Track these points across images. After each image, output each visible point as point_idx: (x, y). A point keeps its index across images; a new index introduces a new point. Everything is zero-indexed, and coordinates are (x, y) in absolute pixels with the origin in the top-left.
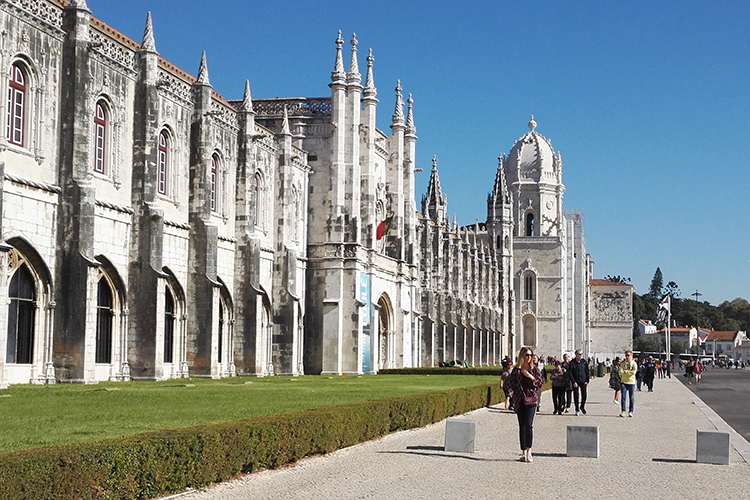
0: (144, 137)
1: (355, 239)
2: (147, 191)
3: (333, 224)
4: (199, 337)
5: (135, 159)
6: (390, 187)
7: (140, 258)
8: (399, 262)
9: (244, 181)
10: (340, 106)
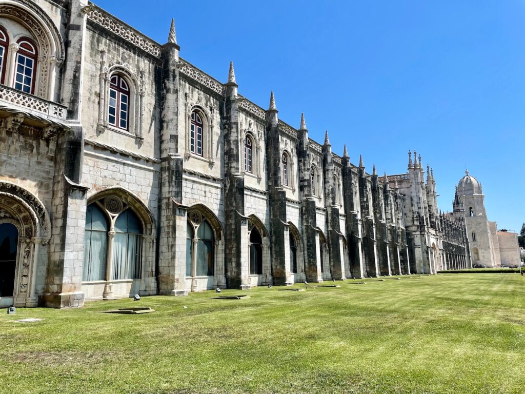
0: (363, 195)
1: (424, 223)
2: (366, 213)
3: (415, 219)
4: (383, 261)
5: (361, 203)
6: (429, 203)
7: (366, 235)
8: (436, 231)
9: (388, 206)
10: (413, 176)
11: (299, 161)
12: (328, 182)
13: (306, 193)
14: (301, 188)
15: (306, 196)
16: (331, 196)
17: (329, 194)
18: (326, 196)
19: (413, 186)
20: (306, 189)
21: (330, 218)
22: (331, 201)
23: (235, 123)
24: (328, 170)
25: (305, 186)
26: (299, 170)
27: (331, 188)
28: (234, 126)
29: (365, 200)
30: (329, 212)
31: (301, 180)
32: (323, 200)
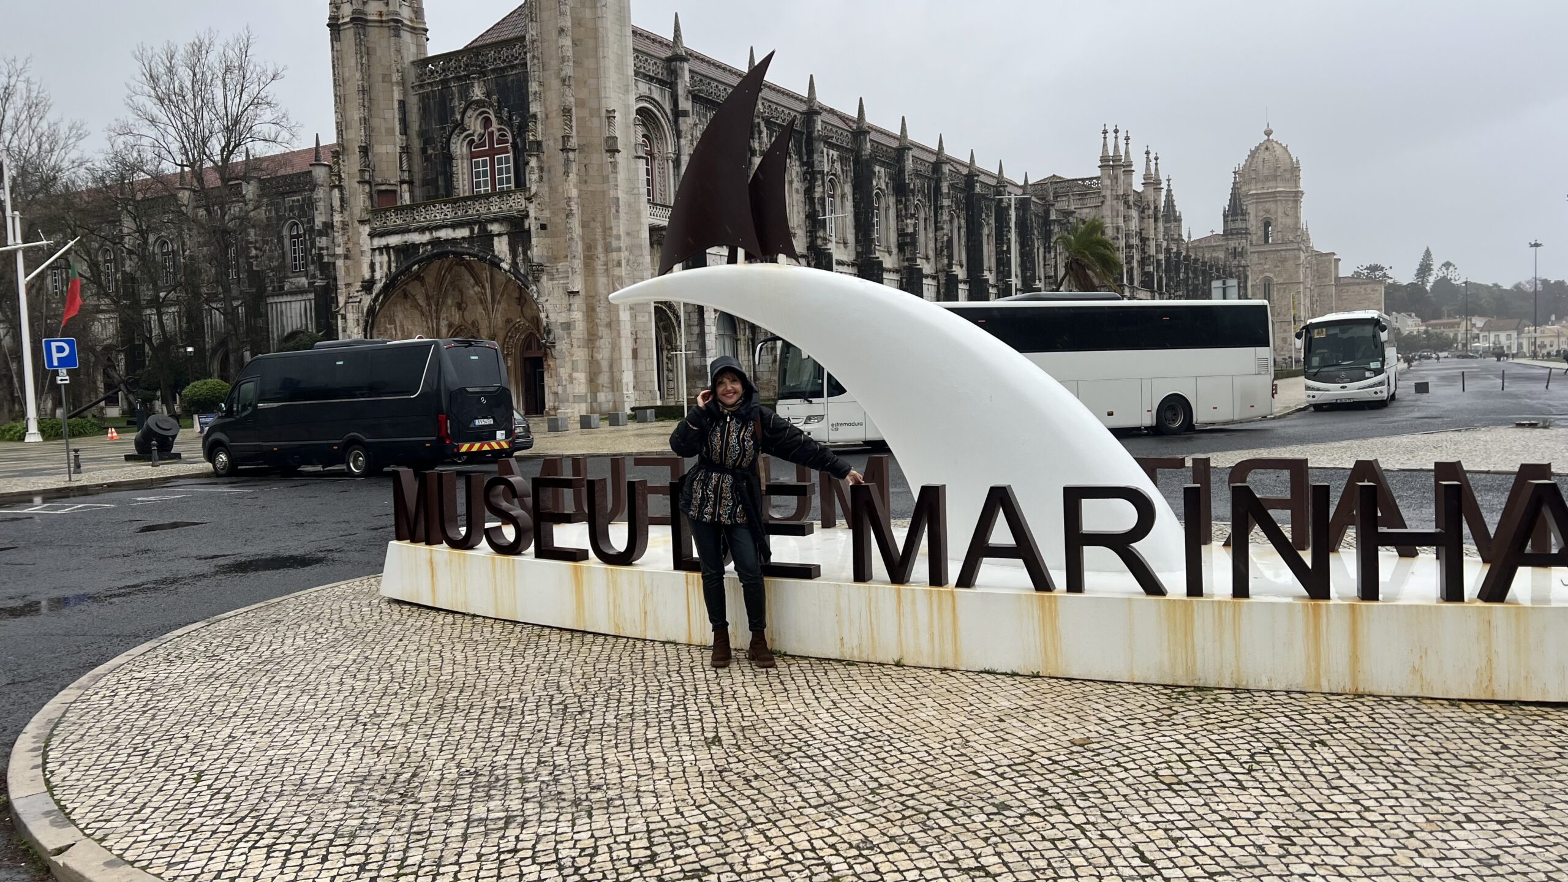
8: (1152, 291)
10: (1108, 182)
11: (898, 202)
12: (942, 229)
13: (908, 255)
14: (901, 247)
15: (908, 260)
16: (945, 252)
17: (942, 251)
18: (938, 253)
19: (1108, 202)
20: (908, 249)
21: (942, 291)
22: (946, 261)
23: (819, 172)
24: (942, 207)
25: (907, 244)
26: (898, 216)
27: (945, 238)
28: (819, 176)
29: (1005, 248)
30: (942, 281)
31: (901, 233)
32: (932, 260)
